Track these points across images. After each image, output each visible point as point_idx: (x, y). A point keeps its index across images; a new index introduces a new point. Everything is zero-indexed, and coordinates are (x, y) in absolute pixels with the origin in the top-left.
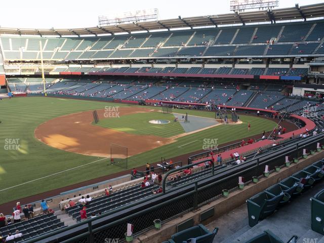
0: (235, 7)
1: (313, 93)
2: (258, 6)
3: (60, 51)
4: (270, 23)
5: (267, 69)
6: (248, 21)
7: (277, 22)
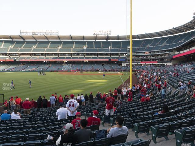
0: (95, 34)
2: (104, 34)
4: (106, 40)
6: (98, 39)
7: (108, 40)
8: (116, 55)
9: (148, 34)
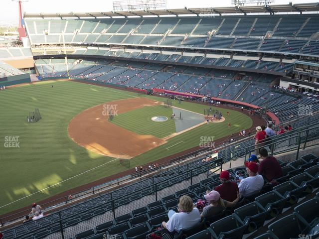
0: (235, 0)
1: (295, 88)
2: (257, 1)
3: (79, 34)
4: (269, 14)
6: (249, 12)
7: (275, 14)
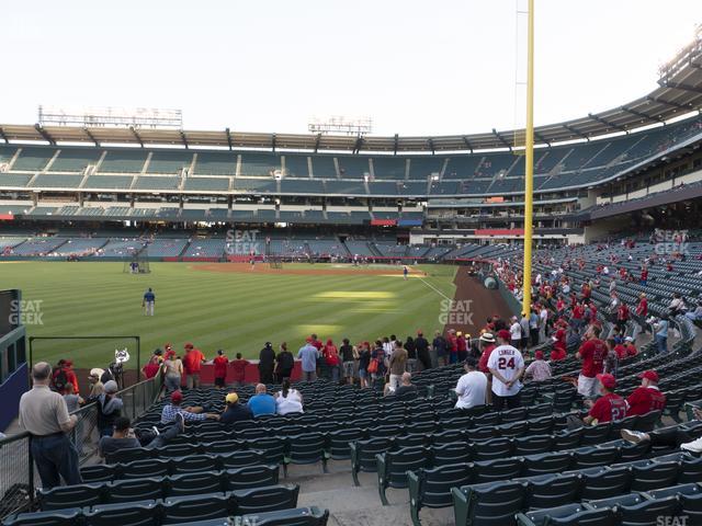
0: (313, 127)
1: (434, 240)
2: (347, 129)
4: (351, 153)
5: (371, 214)
6: (325, 148)
7: (360, 153)
8: (390, 205)
9: (500, 133)
